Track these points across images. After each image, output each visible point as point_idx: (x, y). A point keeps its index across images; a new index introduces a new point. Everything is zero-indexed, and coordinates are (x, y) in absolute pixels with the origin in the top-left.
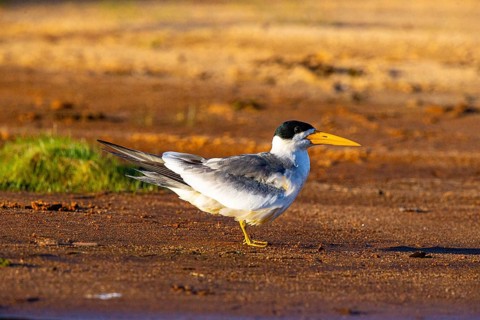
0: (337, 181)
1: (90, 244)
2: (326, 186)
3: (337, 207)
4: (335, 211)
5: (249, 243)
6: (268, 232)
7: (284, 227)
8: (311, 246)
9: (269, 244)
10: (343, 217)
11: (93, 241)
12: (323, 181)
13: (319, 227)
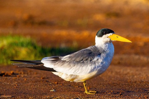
0: (143, 54)
1: (8, 96)
2: (137, 57)
3: (139, 68)
4: (137, 70)
5: (87, 93)
6: (101, 84)
7: (109, 81)
8: (118, 92)
9: (97, 93)
10: (140, 74)
11: (9, 94)
12: (137, 54)
13: (126, 81)
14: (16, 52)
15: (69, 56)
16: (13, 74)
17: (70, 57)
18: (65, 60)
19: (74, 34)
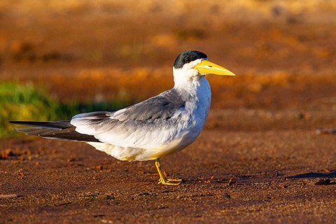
0: (263, 106)
1: (10, 196)
2: (251, 113)
3: (259, 134)
4: (256, 138)
5: (164, 183)
6: (187, 166)
7: (203, 160)
8: (224, 180)
9: (184, 181)
10: (262, 144)
11: (11, 192)
12: (249, 107)
13: (236, 158)
14: (10, 113)
15: (124, 110)
16: (11, 154)
17: (126, 113)
18: (116, 118)
19: (117, 74)
